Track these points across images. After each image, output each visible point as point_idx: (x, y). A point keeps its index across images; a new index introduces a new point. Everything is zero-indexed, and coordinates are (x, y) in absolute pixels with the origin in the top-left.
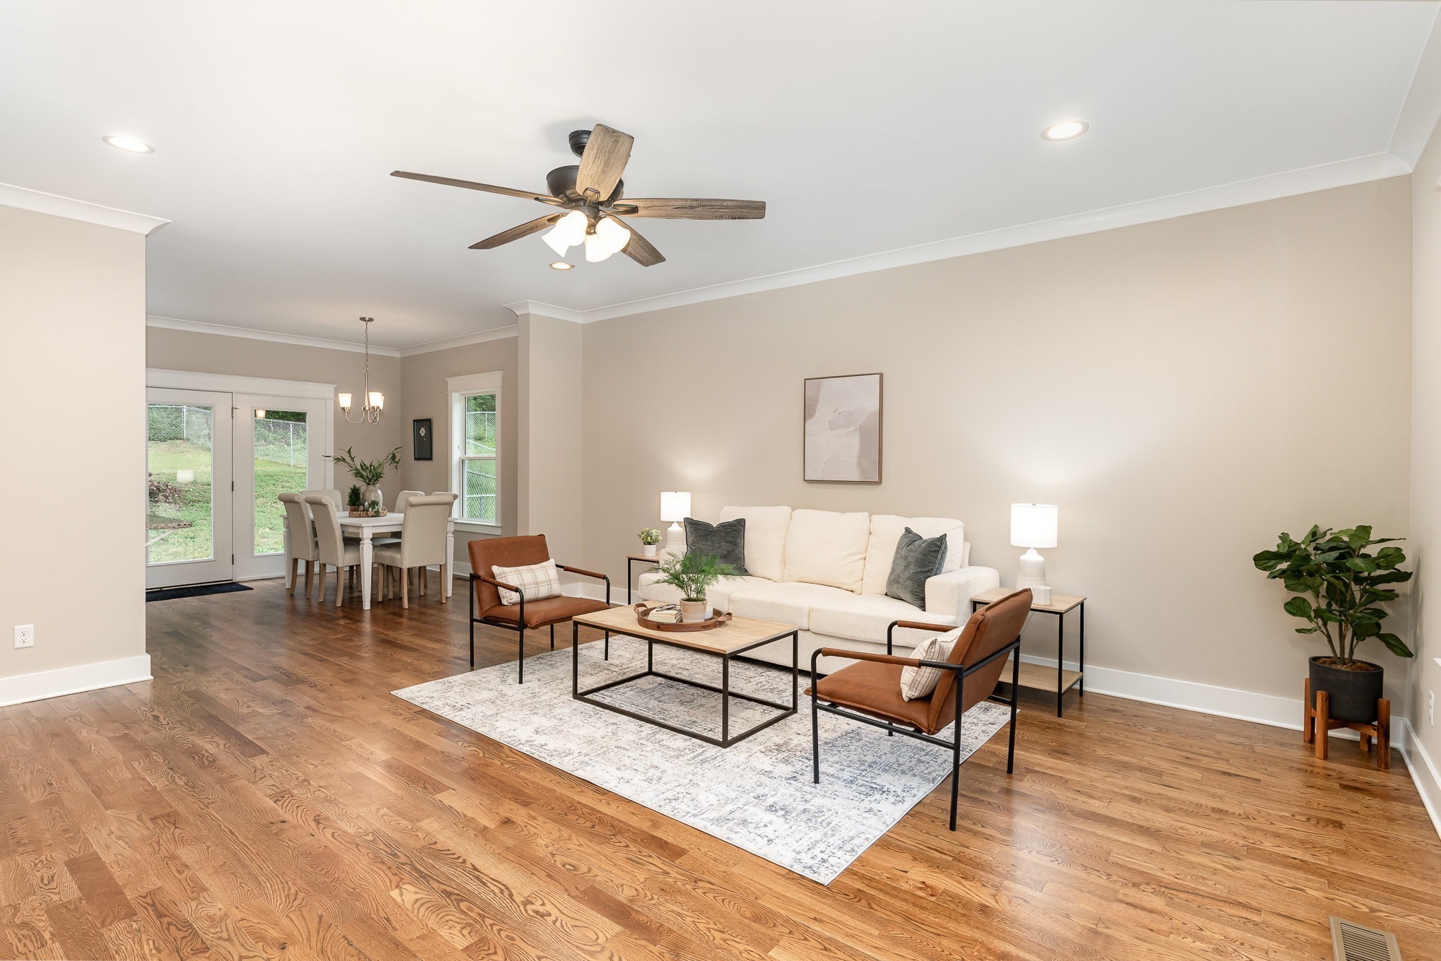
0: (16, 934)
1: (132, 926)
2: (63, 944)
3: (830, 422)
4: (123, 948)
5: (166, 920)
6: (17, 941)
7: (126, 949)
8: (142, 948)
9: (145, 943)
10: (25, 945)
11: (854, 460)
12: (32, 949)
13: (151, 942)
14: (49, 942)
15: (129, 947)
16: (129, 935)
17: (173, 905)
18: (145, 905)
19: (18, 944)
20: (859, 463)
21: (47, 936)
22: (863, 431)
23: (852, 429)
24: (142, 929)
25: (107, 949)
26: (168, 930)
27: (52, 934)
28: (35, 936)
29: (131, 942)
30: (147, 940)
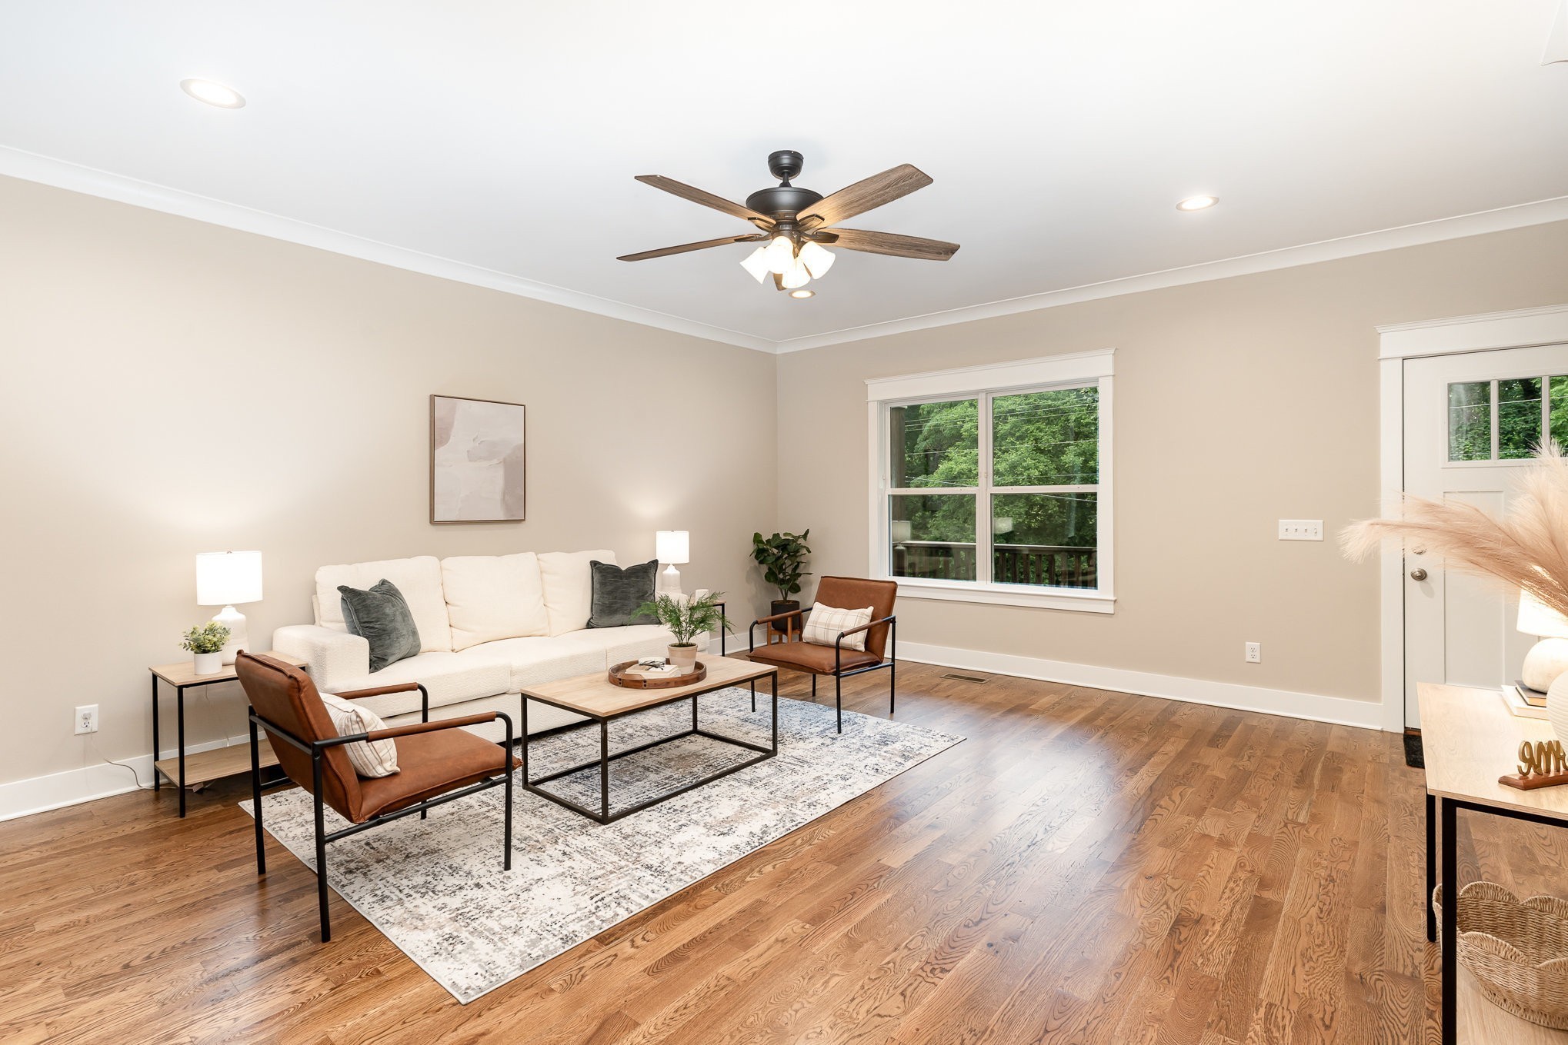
0: (1283, 1037)
1: (1202, 963)
2: (1256, 995)
3: (468, 451)
4: (1223, 953)
5: (1178, 947)
6: (1287, 1029)
7: (1223, 950)
8: (1214, 942)
9: (1209, 943)
10: (1283, 1017)
11: (498, 497)
12: (1280, 1009)
13: (1205, 941)
14: (1264, 1004)
15: (1220, 950)
16: (1211, 958)
17: (1160, 954)
18: (1175, 972)
19: (1287, 1024)
20: (504, 499)
21: (1262, 1011)
22: (507, 464)
23: (495, 461)
24: (1198, 955)
25: (1234, 961)
26: (1186, 939)
27: (1257, 1010)
28: (1270, 1020)
29: (1215, 951)
30: (1205, 944)
